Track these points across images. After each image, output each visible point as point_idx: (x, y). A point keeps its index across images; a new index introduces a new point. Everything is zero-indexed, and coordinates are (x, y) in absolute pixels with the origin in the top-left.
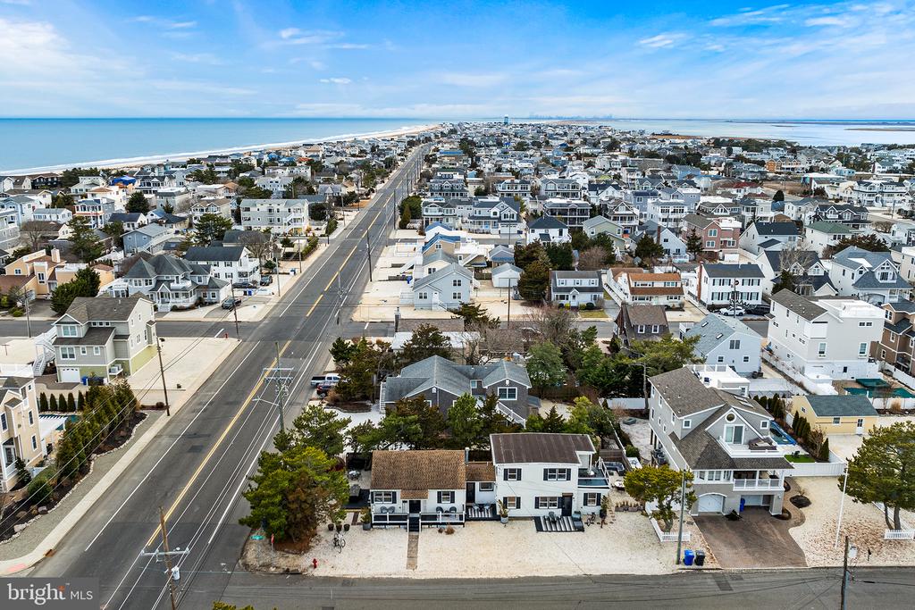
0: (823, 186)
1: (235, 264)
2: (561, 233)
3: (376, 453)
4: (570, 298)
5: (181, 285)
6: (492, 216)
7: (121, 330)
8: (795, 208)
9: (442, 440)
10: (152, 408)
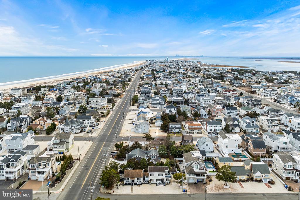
0: (255, 90)
1: (90, 120)
2: (174, 110)
3: (125, 170)
4: (174, 130)
5: (77, 127)
6: (157, 103)
7: (67, 141)
8: (243, 99)
9: (139, 167)
10: (76, 160)
